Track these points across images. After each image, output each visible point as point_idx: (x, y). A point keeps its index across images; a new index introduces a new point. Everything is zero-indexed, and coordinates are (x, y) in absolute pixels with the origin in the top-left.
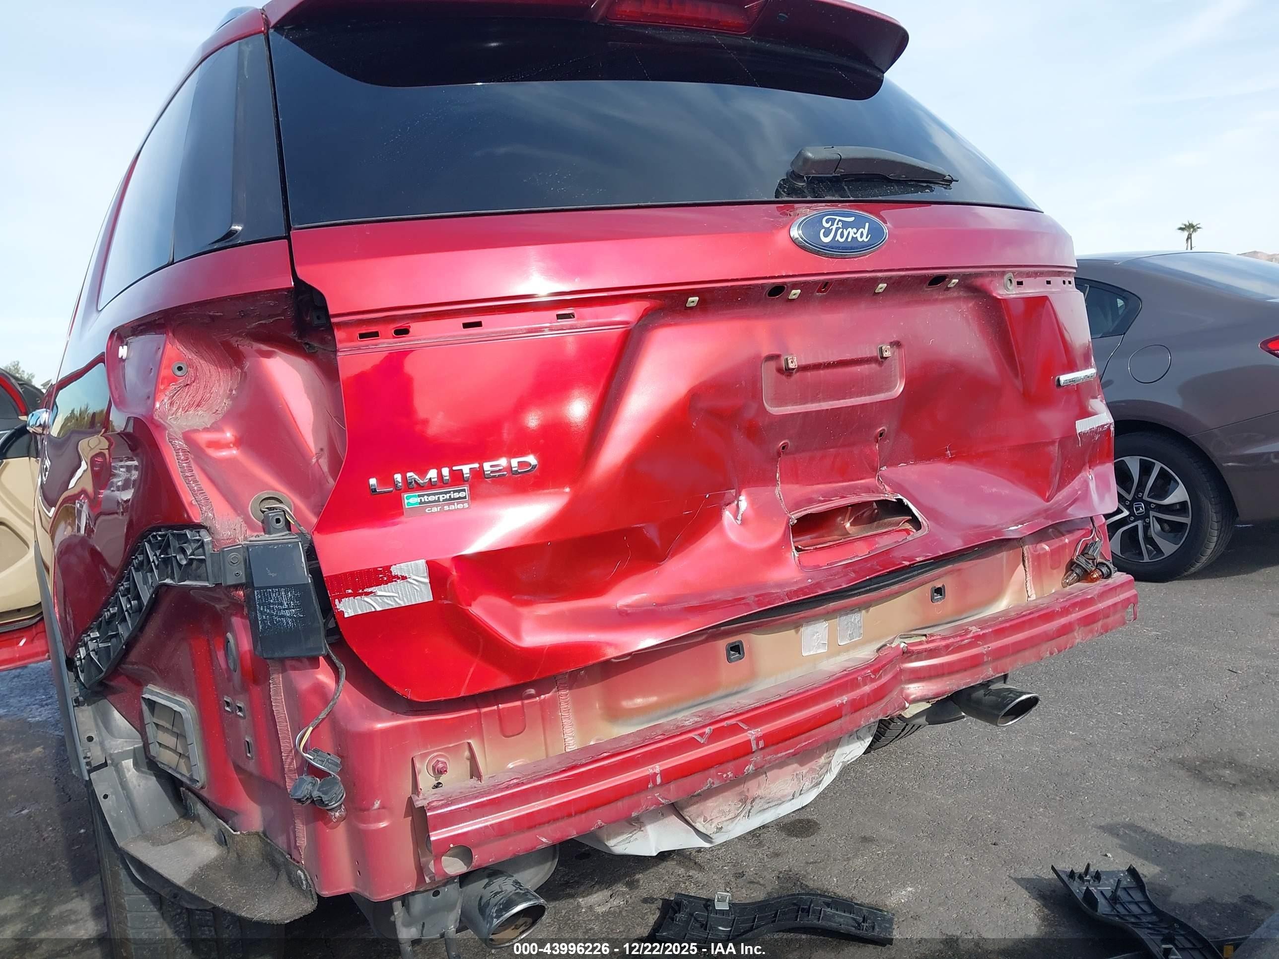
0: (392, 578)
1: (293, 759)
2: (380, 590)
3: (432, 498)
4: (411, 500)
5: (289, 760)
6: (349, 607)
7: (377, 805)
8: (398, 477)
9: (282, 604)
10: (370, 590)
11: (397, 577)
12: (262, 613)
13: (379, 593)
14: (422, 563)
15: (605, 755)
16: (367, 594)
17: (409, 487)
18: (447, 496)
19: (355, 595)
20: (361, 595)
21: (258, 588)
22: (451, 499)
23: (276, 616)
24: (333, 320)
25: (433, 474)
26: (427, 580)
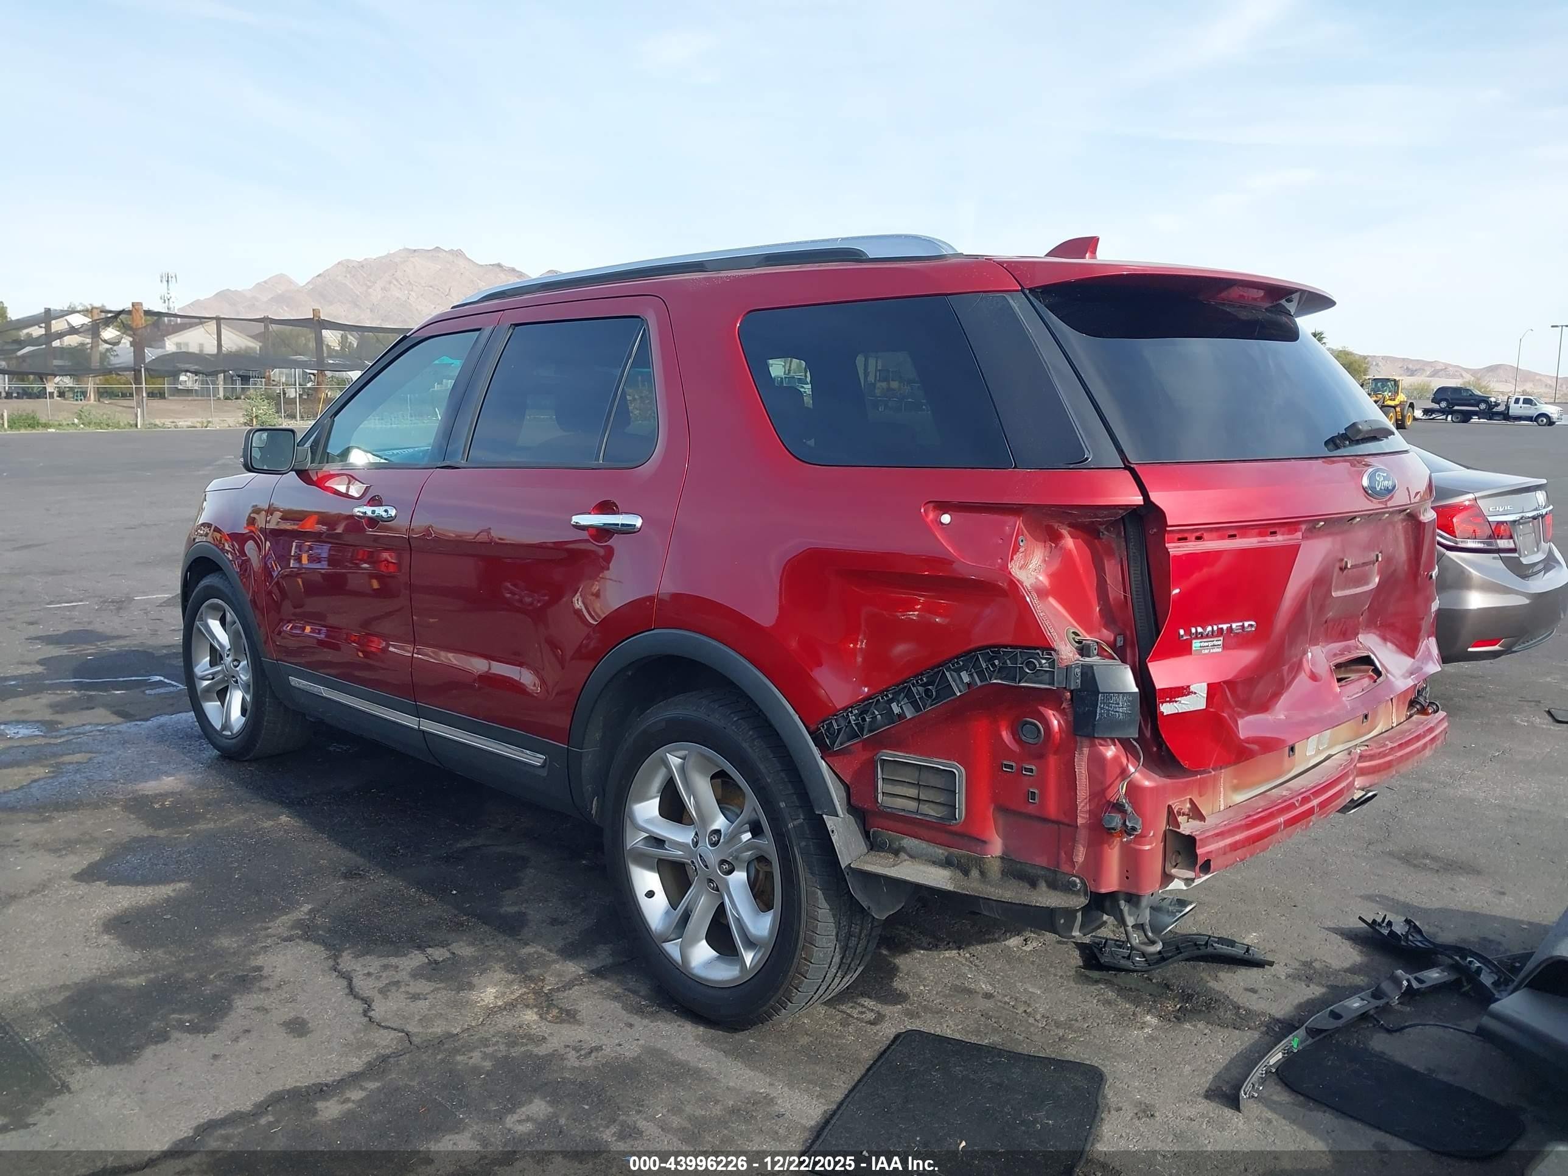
0: (1190, 693)
1: (1086, 804)
2: (1183, 700)
3: (1206, 644)
4: (1196, 644)
5: (1082, 804)
6: (1167, 709)
7: (1151, 834)
8: (1193, 630)
9: (1118, 704)
10: (1177, 699)
11: (1192, 692)
12: (1101, 709)
13: (1182, 702)
14: (1205, 685)
15: (1259, 810)
16: (1176, 702)
17: (1198, 636)
18: (1212, 643)
19: (1169, 702)
20: (1173, 702)
21: (1102, 693)
22: (1214, 645)
23: (1113, 711)
24: (1168, 529)
25: (1209, 629)
26: (1205, 696)
